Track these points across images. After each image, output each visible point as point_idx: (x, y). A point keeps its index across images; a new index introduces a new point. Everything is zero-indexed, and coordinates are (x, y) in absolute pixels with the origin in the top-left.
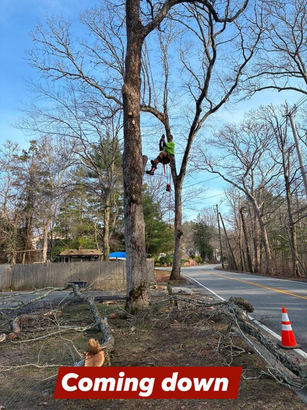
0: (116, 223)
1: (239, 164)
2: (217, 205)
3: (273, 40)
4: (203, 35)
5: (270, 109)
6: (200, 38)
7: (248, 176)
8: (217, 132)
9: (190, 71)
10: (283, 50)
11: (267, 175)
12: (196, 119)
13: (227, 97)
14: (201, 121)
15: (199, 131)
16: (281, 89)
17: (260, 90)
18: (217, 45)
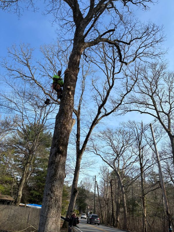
0: (29, 178)
1: (112, 152)
2: (95, 176)
3: (140, 87)
4: (107, 73)
5: (133, 123)
6: (105, 74)
7: (117, 161)
8: (102, 131)
9: (97, 90)
10: (145, 93)
11: (127, 161)
12: (97, 117)
13: (115, 109)
14: (99, 119)
15: (97, 125)
16: (142, 113)
17: (131, 111)
18: (115, 79)
